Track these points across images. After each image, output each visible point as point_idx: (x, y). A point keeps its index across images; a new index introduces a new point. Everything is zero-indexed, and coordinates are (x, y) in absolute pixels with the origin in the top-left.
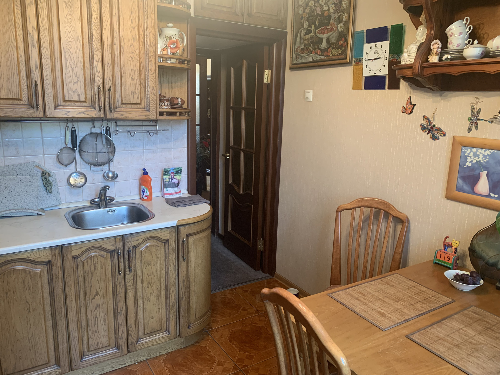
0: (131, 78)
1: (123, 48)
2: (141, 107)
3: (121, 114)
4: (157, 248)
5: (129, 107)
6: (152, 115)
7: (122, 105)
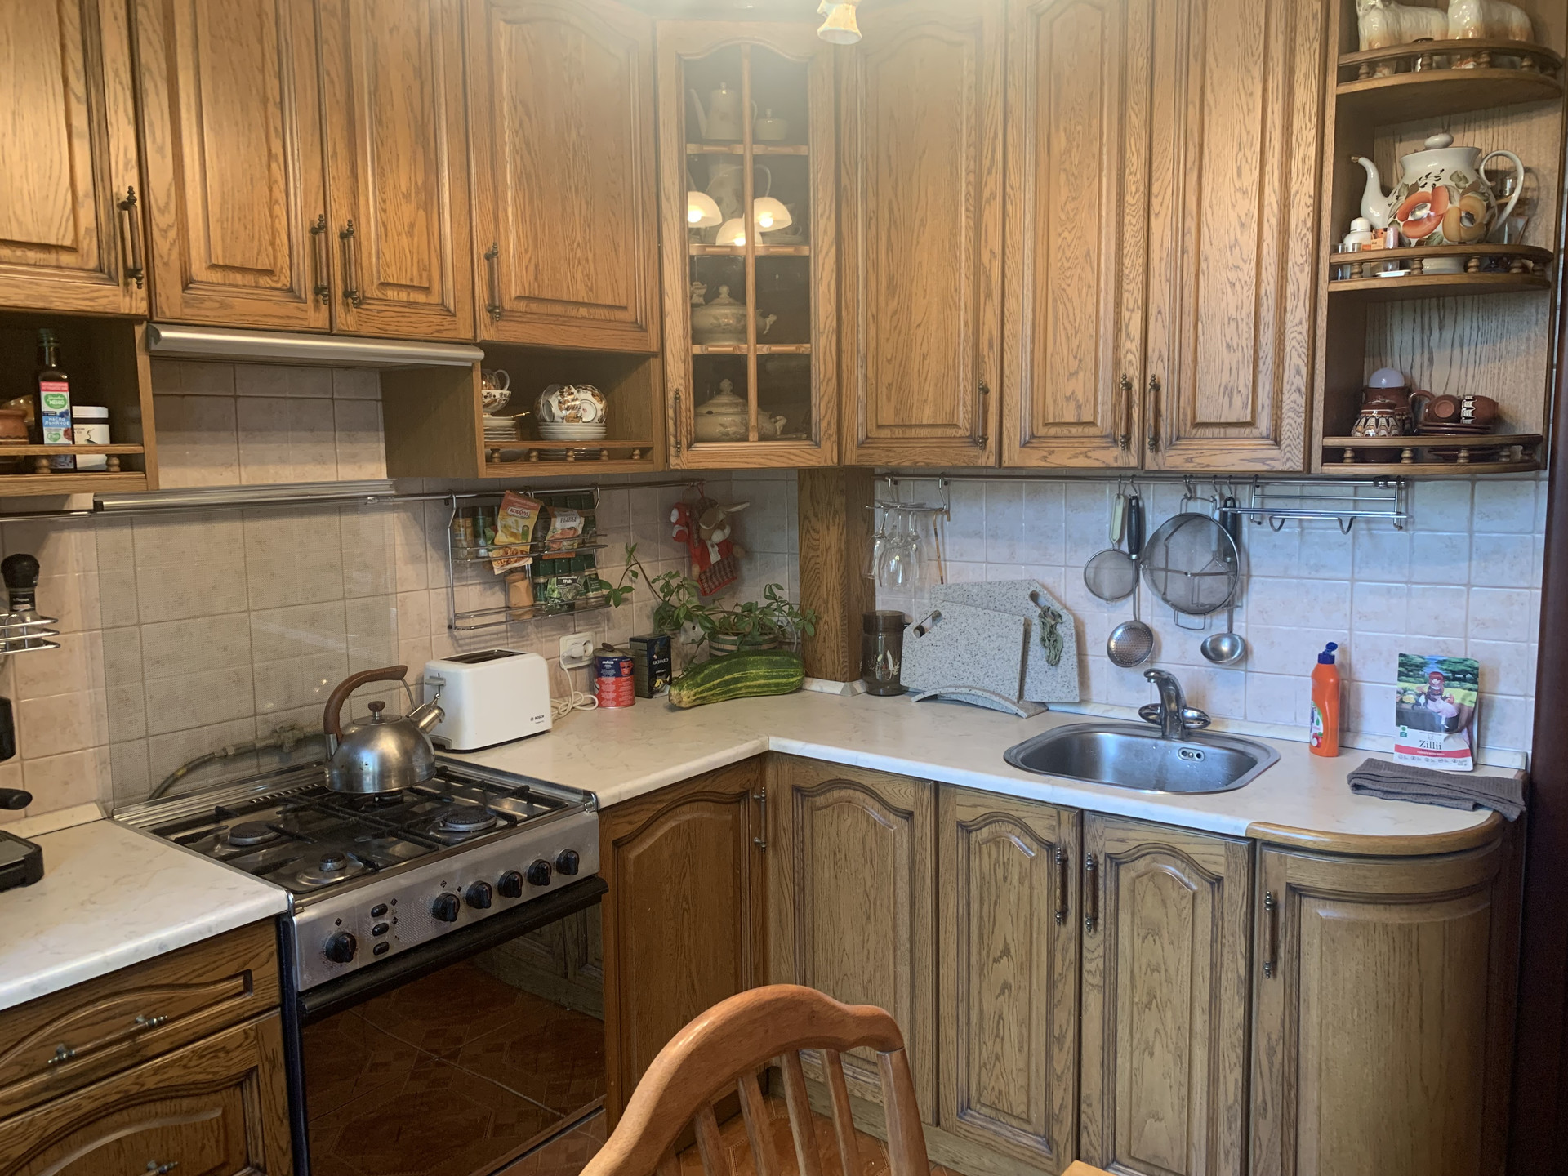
0: (1224, 344)
1: (1206, 259)
2: (1255, 432)
3: (1186, 457)
4: (1182, 891)
5: (1215, 436)
6: (1288, 460)
7: (1194, 431)
